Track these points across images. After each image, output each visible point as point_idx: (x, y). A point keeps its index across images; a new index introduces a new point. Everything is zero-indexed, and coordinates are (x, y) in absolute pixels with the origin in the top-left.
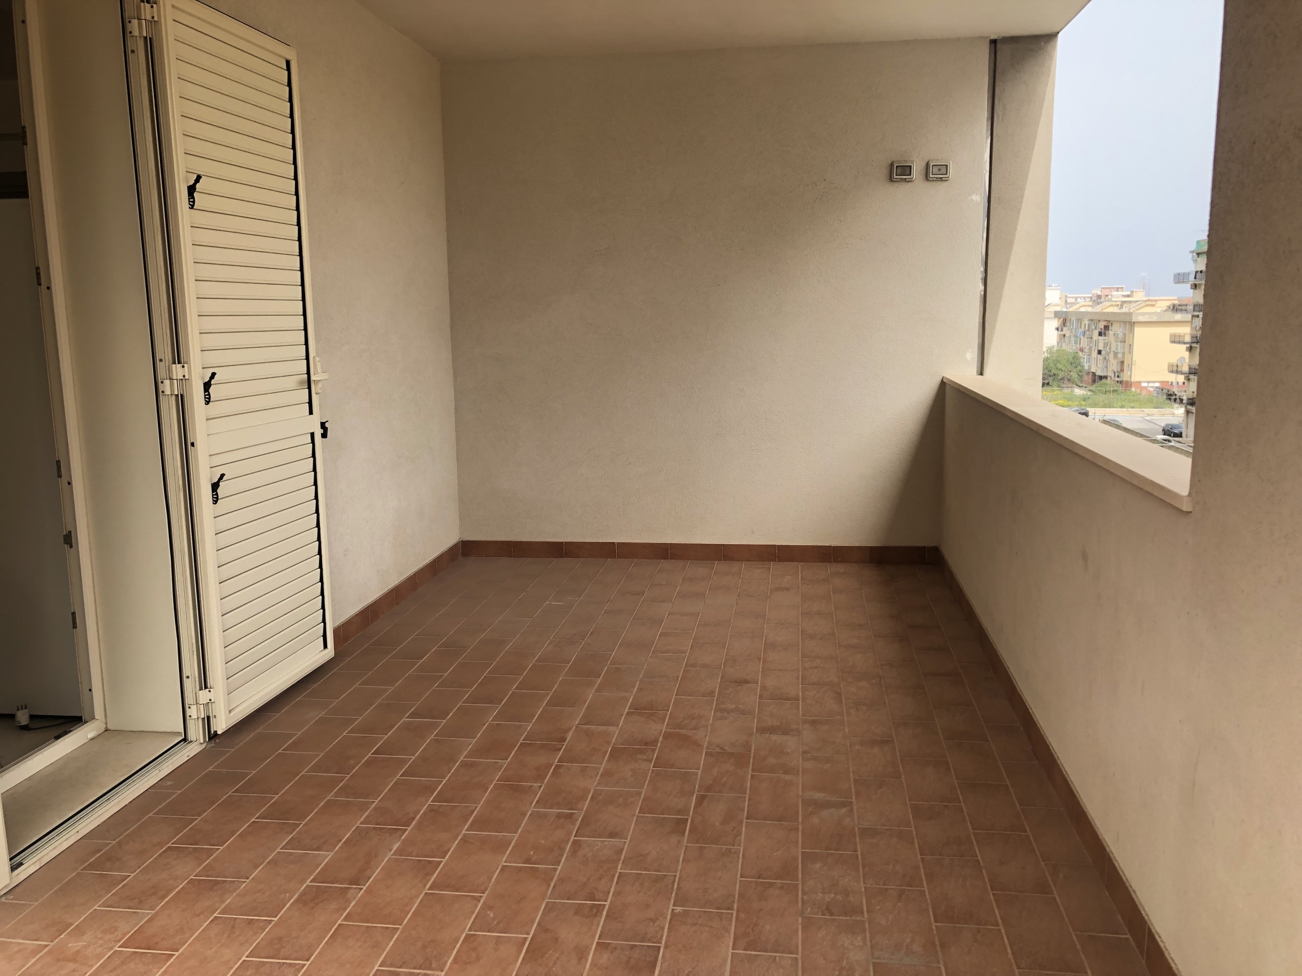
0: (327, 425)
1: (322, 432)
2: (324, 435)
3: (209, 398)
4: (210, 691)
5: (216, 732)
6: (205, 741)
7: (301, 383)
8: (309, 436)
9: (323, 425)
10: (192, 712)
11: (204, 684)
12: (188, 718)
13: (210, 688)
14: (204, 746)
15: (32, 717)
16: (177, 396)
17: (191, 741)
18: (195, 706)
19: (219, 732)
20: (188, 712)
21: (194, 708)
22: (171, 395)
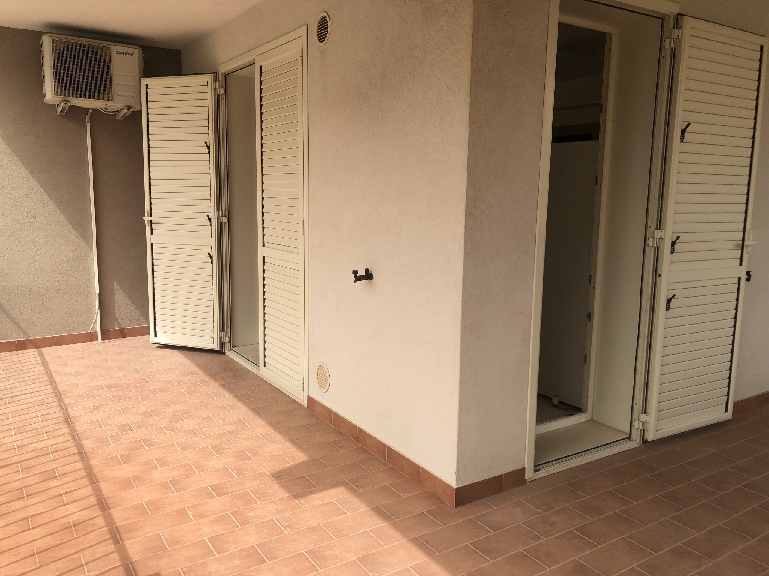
0: (751, 273)
1: (747, 278)
2: (748, 280)
3: (674, 251)
4: (647, 416)
5: (647, 439)
6: (640, 443)
7: (737, 246)
8: (737, 279)
9: (748, 273)
10: (636, 424)
11: (645, 410)
12: (633, 427)
13: (648, 414)
14: (639, 445)
15: (560, 402)
16: (655, 247)
17: (632, 440)
18: (638, 421)
19: (649, 440)
20: (634, 424)
21: (637, 422)
22: (653, 247)
